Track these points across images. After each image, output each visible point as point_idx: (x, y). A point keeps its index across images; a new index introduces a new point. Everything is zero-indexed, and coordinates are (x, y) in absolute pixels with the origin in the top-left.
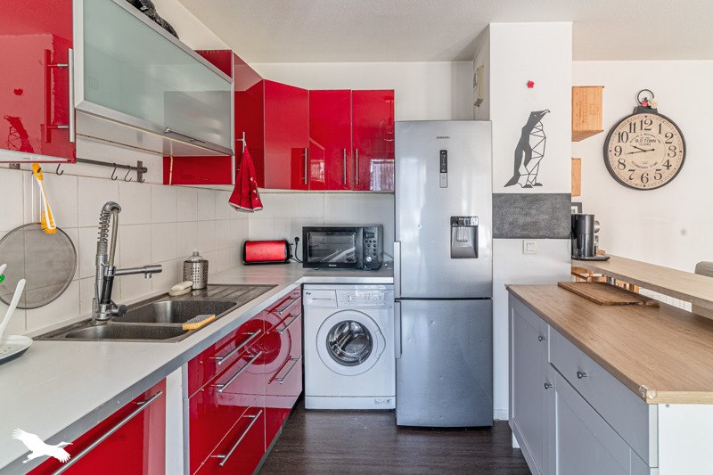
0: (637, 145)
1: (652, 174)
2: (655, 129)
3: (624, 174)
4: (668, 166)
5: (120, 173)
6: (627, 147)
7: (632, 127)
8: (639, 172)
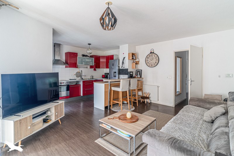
0: (151, 59)
1: (153, 64)
2: (153, 56)
3: (148, 64)
4: (156, 63)
5: (85, 68)
6: (149, 59)
7: (150, 56)
8: (151, 64)
